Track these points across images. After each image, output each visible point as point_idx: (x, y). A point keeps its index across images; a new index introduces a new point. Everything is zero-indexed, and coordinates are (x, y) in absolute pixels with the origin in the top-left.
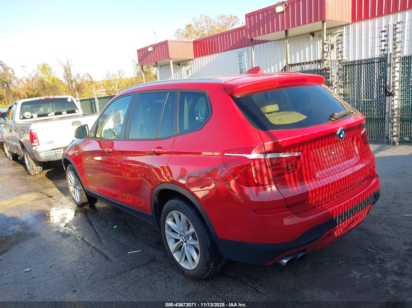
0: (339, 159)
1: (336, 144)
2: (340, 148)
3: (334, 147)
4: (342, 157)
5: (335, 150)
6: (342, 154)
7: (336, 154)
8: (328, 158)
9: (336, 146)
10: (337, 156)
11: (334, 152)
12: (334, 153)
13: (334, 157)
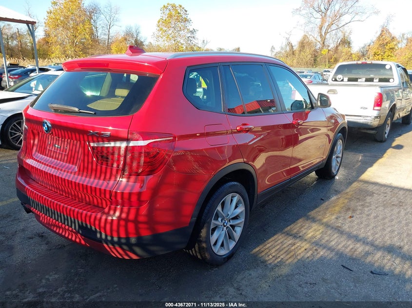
0: (59, 155)
1: (63, 139)
2: (65, 146)
3: (60, 142)
4: (63, 155)
5: (60, 144)
6: (64, 153)
7: (59, 149)
8: (51, 147)
9: (62, 141)
10: (58, 151)
11: (58, 145)
12: (58, 147)
13: (56, 151)
